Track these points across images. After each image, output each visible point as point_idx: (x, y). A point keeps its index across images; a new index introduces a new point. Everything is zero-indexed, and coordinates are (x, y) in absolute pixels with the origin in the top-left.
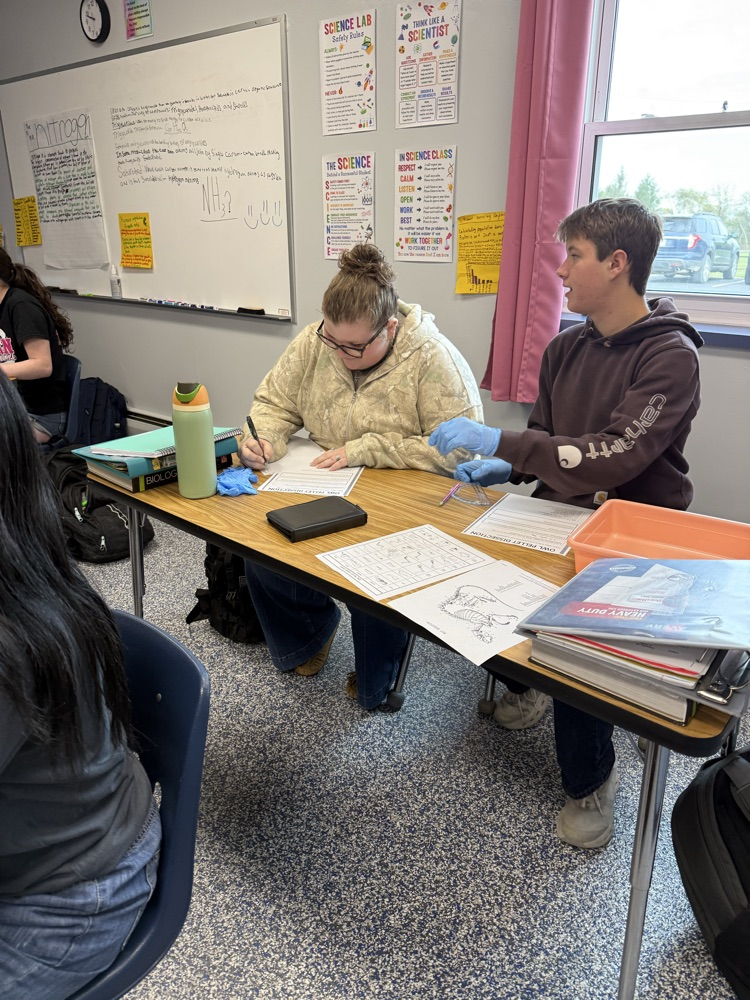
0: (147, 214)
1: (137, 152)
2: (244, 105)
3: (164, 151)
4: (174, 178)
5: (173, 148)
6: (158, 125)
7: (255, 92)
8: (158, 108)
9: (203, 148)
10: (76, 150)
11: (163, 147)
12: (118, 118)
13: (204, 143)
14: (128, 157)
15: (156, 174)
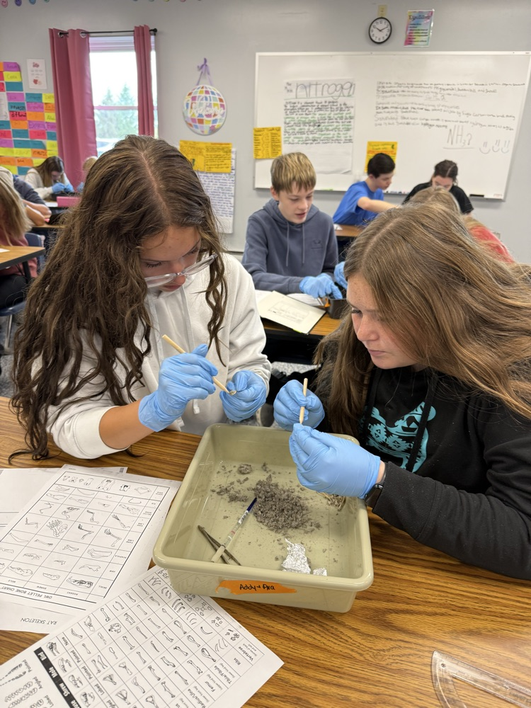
0: (396, 143)
1: (396, 108)
2: (494, 91)
3: (422, 109)
4: (426, 124)
5: (430, 108)
6: (420, 94)
7: (504, 86)
8: (423, 85)
9: (455, 110)
10: (336, 102)
11: (421, 107)
12: (383, 87)
13: (457, 107)
14: (386, 110)
15: (410, 121)
